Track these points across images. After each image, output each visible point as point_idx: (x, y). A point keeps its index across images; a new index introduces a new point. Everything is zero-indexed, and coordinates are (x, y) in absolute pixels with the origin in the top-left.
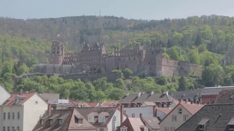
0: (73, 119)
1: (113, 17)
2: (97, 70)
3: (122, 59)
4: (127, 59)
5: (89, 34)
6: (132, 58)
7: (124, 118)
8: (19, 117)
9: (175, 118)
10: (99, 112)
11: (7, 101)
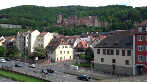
0: (61, 41)
1: (80, 6)
2: (74, 24)
3: (83, 21)
4: (84, 21)
5: (71, 12)
6: (86, 21)
7: (80, 41)
8: (43, 41)
9: (97, 41)
10: (71, 39)
11: (39, 35)
